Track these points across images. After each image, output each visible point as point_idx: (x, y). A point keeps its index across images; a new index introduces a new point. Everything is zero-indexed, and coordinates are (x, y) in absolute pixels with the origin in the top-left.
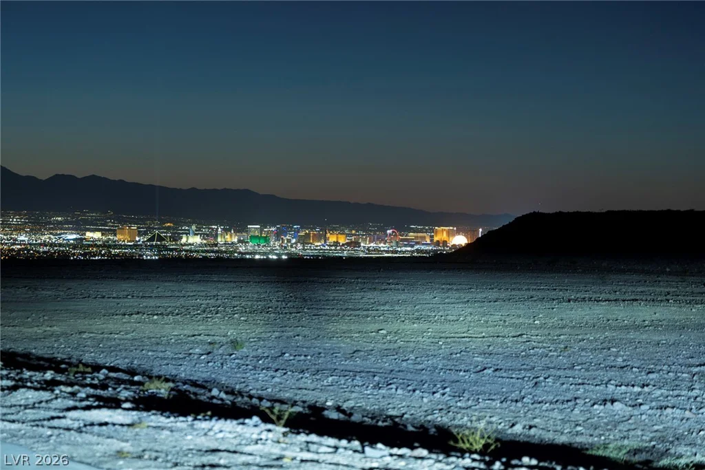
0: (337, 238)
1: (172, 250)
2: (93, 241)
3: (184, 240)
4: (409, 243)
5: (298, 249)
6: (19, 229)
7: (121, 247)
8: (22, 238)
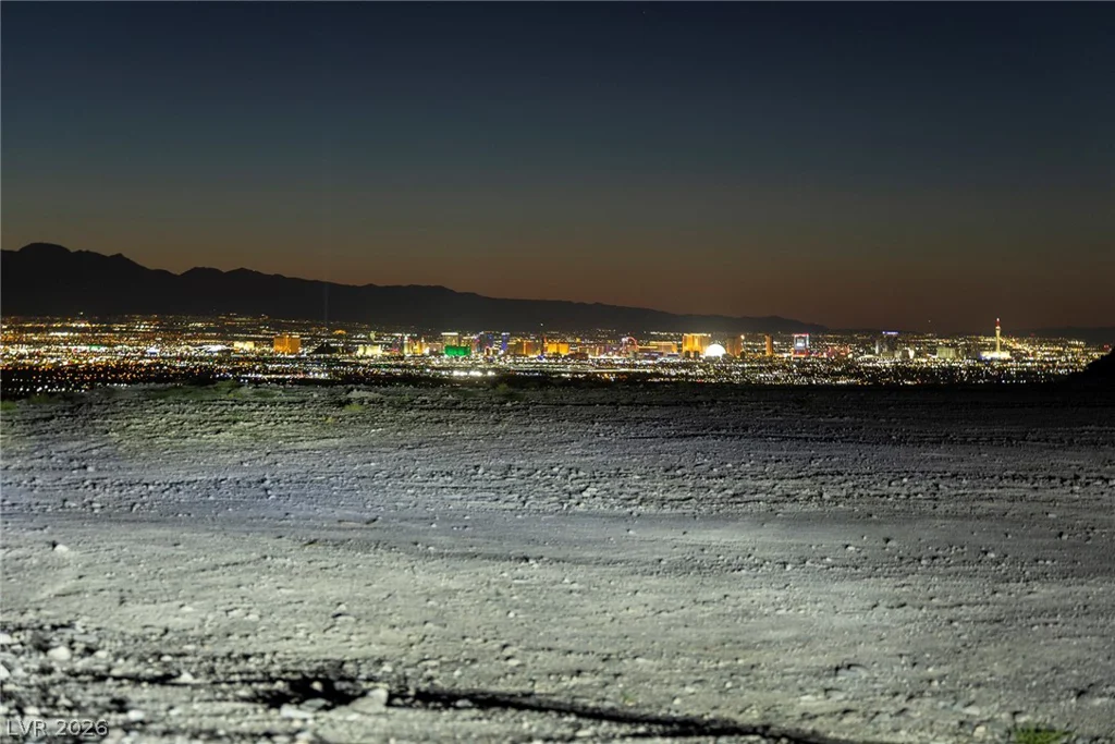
0: (558, 348)
1: (345, 364)
2: (243, 354)
3: (360, 352)
4: (650, 354)
5: (508, 362)
6: (148, 338)
7: (279, 361)
8: (153, 350)
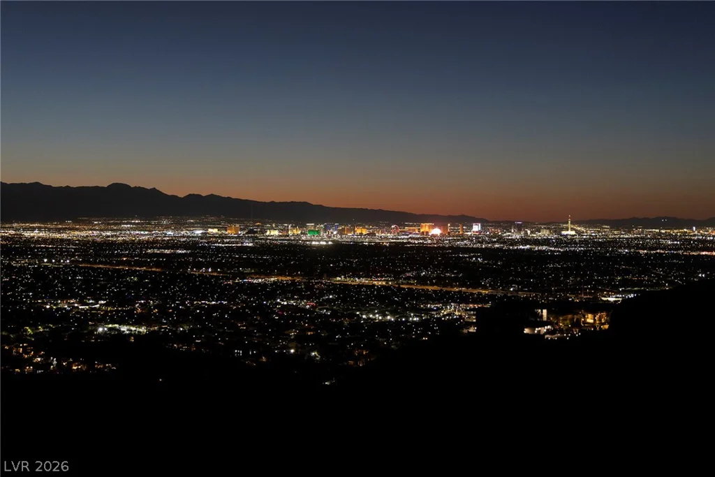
0: (361, 231)
1: (261, 239)
2: (213, 234)
3: (268, 233)
4: (405, 233)
5: (338, 238)
6: (168, 227)
7: (230, 238)
8: (170, 233)
